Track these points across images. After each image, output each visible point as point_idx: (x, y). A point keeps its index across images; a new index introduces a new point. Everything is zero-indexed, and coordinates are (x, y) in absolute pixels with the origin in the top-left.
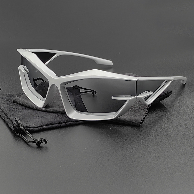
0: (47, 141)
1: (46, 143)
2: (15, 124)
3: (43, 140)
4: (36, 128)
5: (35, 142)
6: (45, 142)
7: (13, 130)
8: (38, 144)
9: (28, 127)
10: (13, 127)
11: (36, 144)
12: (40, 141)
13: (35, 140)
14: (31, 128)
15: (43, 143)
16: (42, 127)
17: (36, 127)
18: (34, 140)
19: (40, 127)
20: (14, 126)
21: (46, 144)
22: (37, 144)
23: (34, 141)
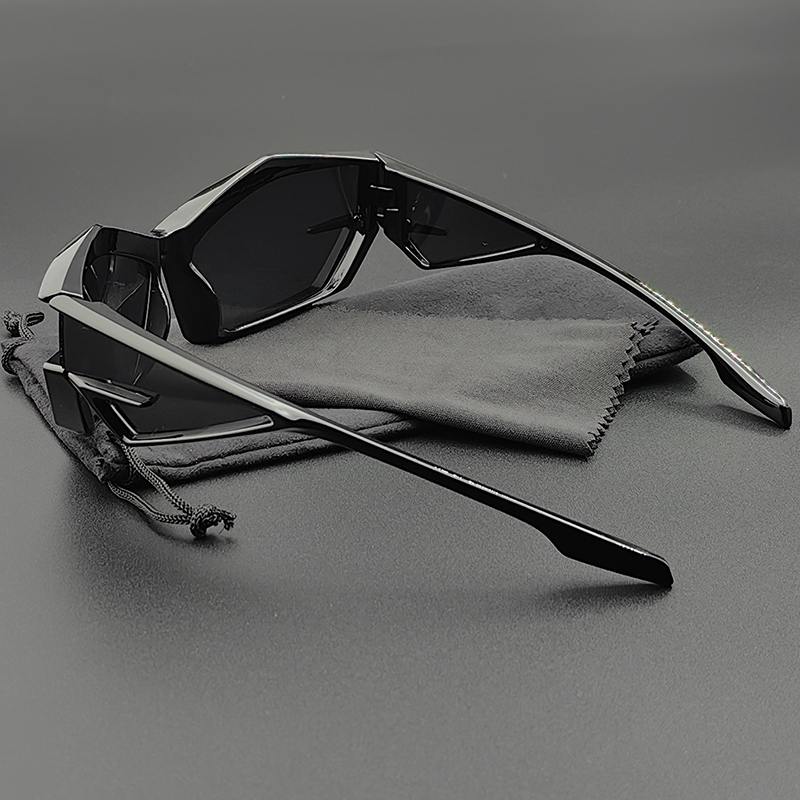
0: (233, 519)
1: (229, 525)
2: (106, 452)
3: (217, 514)
4: (190, 465)
5: (186, 517)
6: (225, 522)
7: (99, 478)
8: (196, 527)
9: (158, 464)
10: (99, 463)
11: (189, 526)
12: (206, 516)
13: (188, 511)
14: (168, 465)
15: (216, 524)
16: (212, 462)
17: (188, 461)
18: (184, 512)
19: (203, 461)
20: (102, 461)
21: (228, 529)
22: (192, 525)
23: (181, 517)
